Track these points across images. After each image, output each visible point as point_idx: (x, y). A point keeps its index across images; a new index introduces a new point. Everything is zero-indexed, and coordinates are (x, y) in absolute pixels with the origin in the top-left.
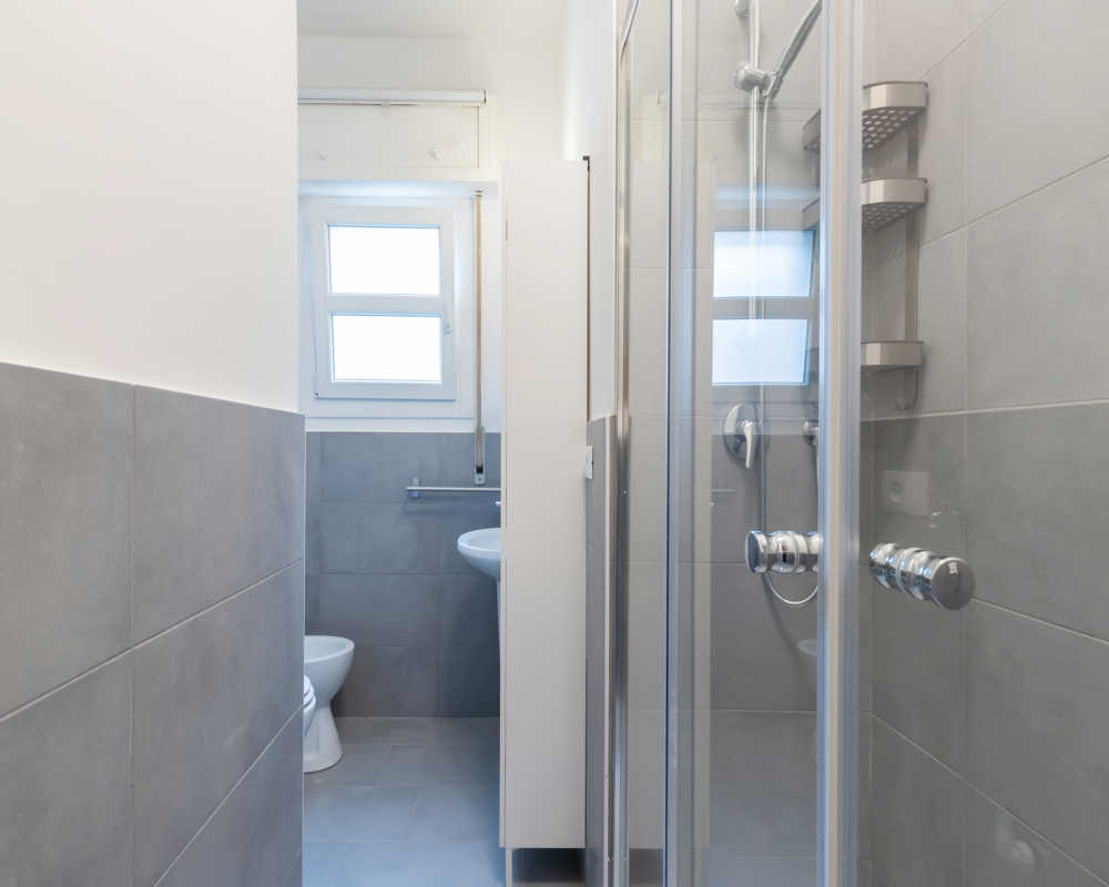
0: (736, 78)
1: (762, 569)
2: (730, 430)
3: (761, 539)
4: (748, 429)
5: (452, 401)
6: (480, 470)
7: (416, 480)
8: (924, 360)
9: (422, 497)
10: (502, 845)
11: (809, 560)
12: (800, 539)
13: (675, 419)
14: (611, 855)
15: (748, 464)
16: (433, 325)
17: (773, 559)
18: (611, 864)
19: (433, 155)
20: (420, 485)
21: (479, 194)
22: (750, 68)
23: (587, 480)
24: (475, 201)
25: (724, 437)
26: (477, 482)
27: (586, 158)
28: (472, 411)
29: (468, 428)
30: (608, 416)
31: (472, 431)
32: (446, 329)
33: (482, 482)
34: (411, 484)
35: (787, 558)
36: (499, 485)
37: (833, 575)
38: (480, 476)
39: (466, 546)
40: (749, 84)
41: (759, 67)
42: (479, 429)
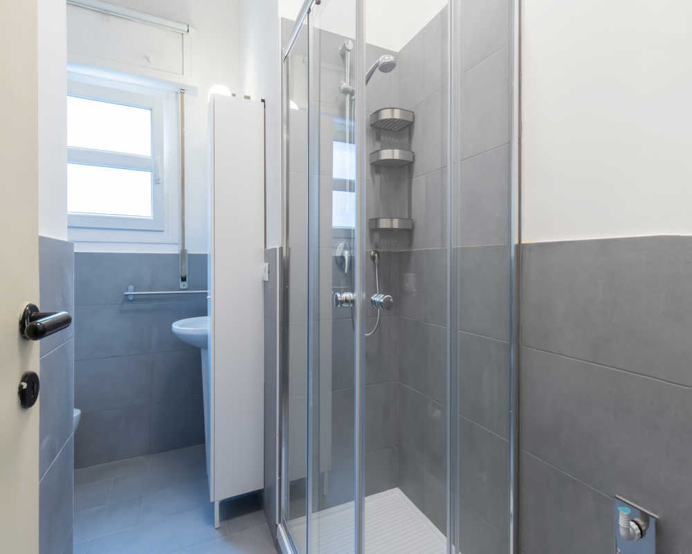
0: (340, 87)
1: (339, 306)
2: (338, 254)
3: (339, 295)
4: (346, 254)
5: (162, 231)
6: (184, 279)
7: (131, 287)
8: (413, 226)
9: (136, 299)
10: (212, 500)
11: (353, 301)
12: (351, 294)
13: (311, 250)
14: (280, 475)
15: (346, 271)
16: (147, 177)
17: (342, 302)
18: (280, 480)
19: (148, 59)
20: (134, 291)
21: (182, 91)
22: (345, 85)
23: (265, 282)
24: (180, 95)
25: (336, 257)
26: (182, 287)
27: (263, 101)
28: (177, 239)
29: (175, 250)
30: (278, 247)
31: (177, 252)
32: (156, 181)
33: (185, 288)
34: (127, 290)
35: (347, 301)
36: (206, 288)
37: (358, 304)
38: (184, 283)
39: (178, 328)
40: (346, 92)
41: (350, 85)
42: (183, 251)
